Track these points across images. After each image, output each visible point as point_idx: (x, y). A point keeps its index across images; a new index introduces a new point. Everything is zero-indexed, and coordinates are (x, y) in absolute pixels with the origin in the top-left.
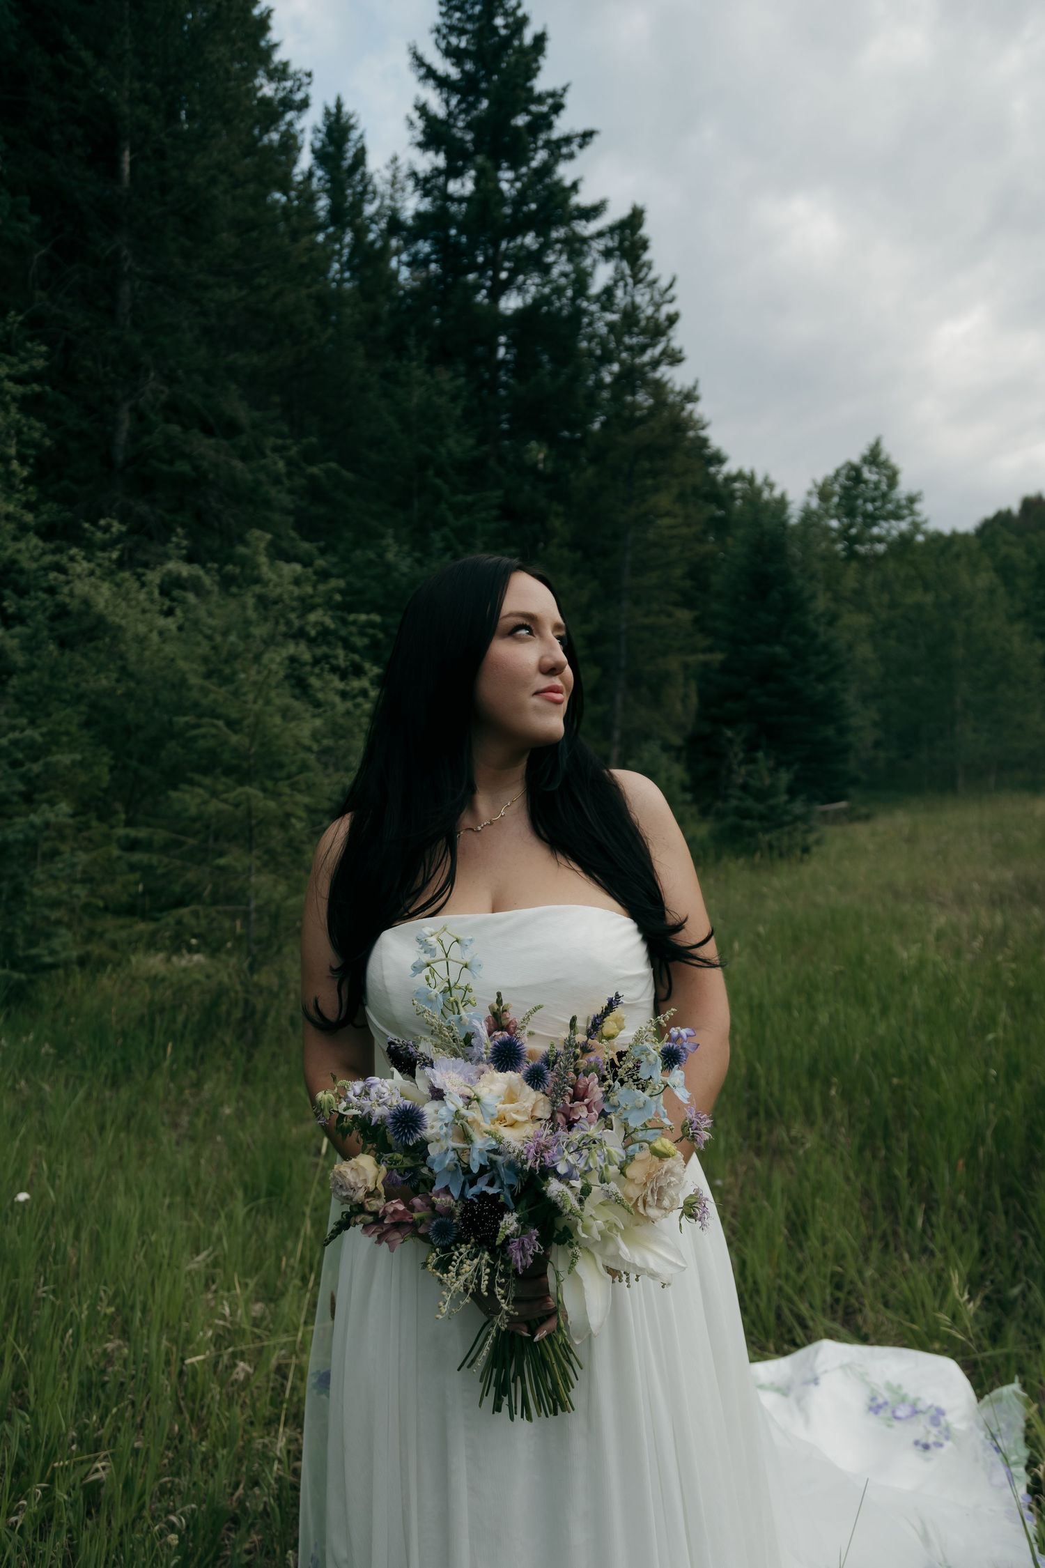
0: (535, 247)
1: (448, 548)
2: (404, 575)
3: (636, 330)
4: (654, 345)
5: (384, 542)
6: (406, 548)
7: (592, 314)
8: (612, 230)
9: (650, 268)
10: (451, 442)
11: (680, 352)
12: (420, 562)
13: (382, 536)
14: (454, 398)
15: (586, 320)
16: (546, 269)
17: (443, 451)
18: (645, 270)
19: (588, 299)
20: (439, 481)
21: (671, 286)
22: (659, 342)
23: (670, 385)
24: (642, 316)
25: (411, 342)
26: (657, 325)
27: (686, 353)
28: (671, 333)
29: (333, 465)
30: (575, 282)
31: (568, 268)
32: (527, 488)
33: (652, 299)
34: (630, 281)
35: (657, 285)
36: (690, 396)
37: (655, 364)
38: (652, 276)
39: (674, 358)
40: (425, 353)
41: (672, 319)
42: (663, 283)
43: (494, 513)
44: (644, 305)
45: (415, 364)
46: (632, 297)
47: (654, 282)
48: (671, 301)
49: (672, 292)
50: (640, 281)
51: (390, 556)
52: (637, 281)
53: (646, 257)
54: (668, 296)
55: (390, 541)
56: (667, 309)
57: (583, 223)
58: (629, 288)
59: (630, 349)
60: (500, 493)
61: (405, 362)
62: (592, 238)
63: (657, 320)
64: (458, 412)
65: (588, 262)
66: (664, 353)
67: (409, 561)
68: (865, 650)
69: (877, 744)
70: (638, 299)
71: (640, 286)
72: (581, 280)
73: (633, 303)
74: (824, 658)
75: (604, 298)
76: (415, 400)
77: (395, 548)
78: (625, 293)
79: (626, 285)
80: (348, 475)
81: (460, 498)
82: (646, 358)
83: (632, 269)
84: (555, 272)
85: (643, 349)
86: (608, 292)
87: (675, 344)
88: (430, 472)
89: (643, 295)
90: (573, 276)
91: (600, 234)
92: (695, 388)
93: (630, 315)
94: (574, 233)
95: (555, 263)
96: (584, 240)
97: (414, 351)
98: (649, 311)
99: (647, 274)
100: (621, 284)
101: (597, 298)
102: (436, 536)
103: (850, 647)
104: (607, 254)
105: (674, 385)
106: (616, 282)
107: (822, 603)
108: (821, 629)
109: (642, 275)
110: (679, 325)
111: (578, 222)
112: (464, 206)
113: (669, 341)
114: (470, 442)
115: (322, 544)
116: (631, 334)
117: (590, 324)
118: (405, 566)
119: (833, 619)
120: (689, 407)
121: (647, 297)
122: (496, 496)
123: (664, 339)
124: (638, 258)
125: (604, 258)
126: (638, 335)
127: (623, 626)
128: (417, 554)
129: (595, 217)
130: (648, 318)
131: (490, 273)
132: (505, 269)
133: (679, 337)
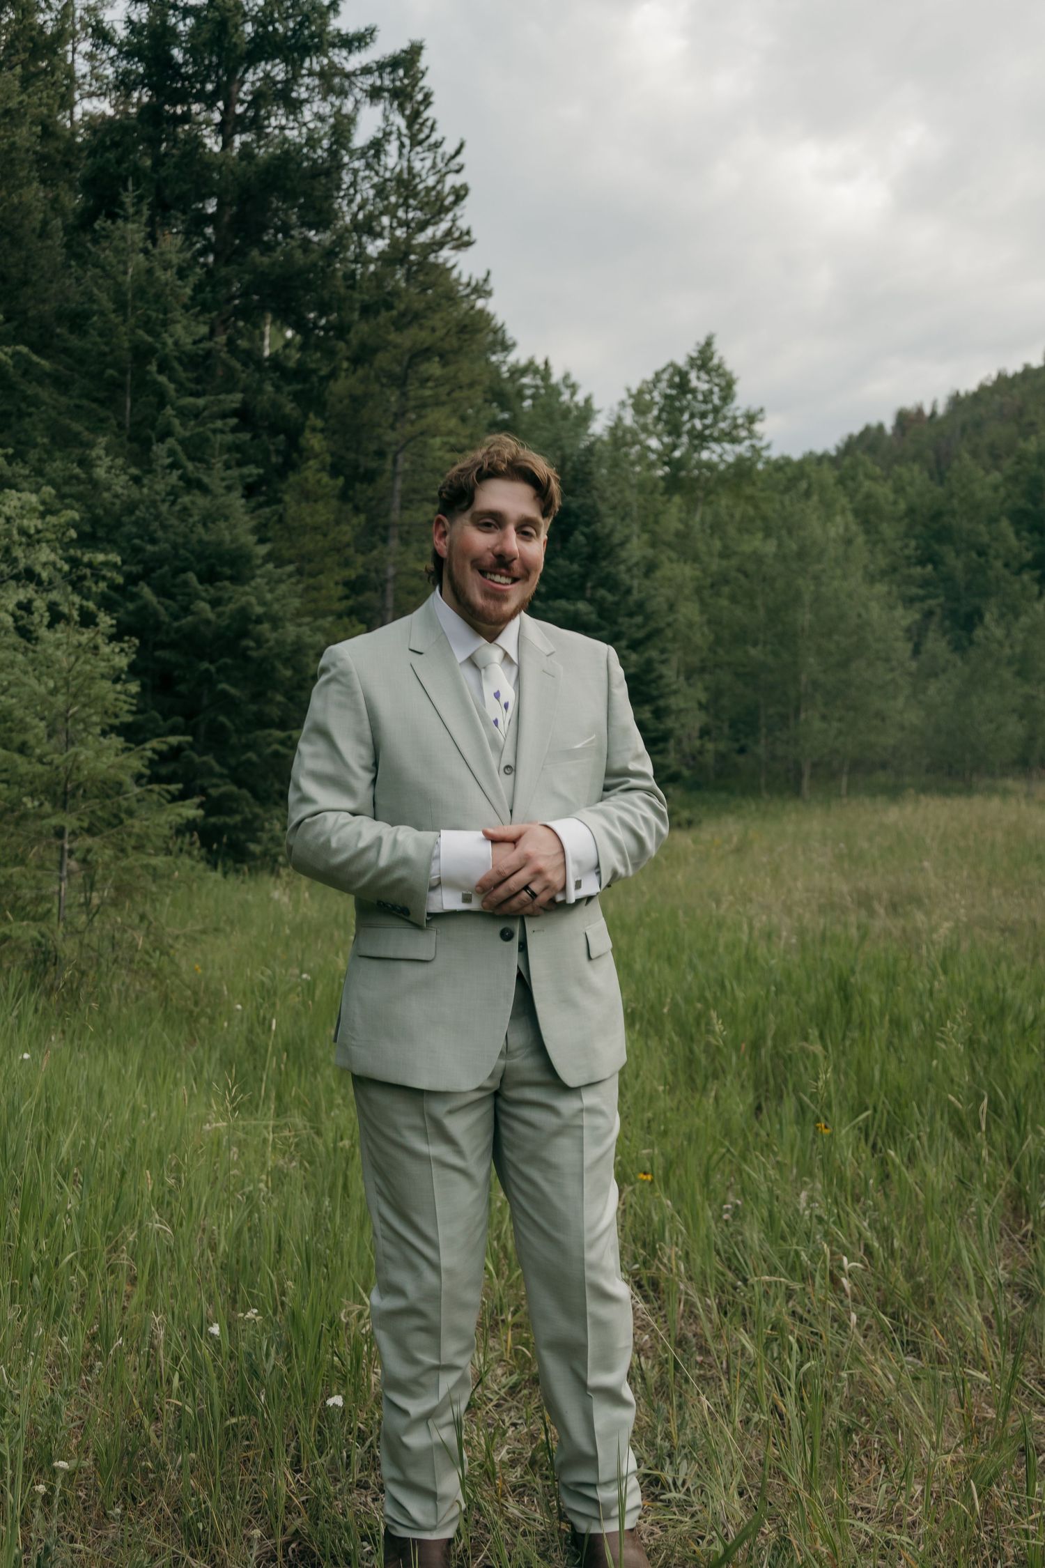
0: (281, 77)
1: (174, 466)
2: (117, 496)
3: (412, 202)
4: (436, 223)
5: (94, 454)
6: (120, 461)
7: (355, 172)
8: (381, 66)
9: (432, 129)
10: (178, 329)
11: (468, 233)
12: (137, 480)
13: (90, 445)
14: (182, 273)
15: (347, 178)
16: (294, 107)
17: (170, 341)
18: (426, 131)
19: (352, 153)
20: (163, 379)
21: (458, 152)
22: (441, 220)
23: (455, 274)
24: (421, 187)
25: (128, 198)
26: (440, 197)
27: (474, 235)
28: (458, 211)
29: (24, 349)
30: (334, 127)
31: (325, 109)
32: (269, 388)
33: (434, 165)
34: (407, 141)
35: (440, 150)
36: (481, 290)
37: (438, 245)
38: (435, 137)
39: (462, 241)
40: (146, 213)
41: (460, 194)
42: (449, 148)
43: (233, 421)
44: (424, 173)
45: (130, 226)
46: (409, 161)
47: (437, 145)
48: (458, 171)
49: (459, 159)
50: (420, 143)
51: (100, 472)
52: (415, 142)
53: (428, 113)
54: (454, 165)
55: (102, 453)
56: (452, 180)
57: (344, 53)
58: (406, 151)
59: (405, 224)
60: (239, 396)
61: (120, 222)
62: (354, 74)
63: (439, 193)
64: (188, 291)
65: (348, 106)
66: (449, 233)
67: (124, 478)
68: (689, 611)
69: (705, 732)
70: (417, 165)
71: (419, 149)
72: (342, 127)
73: (410, 169)
74: (639, 619)
75: (372, 152)
76: (130, 270)
77: (107, 461)
78: (400, 155)
79: (402, 145)
80: (45, 364)
81: (189, 400)
82: (423, 238)
83: (409, 126)
84: (307, 114)
85: (422, 226)
86: (377, 146)
87: (463, 224)
88: (153, 368)
89: (422, 160)
90: (332, 120)
91: (366, 71)
92: (486, 280)
93: (406, 184)
94: (332, 64)
95: (307, 101)
96: (348, 76)
97: (131, 210)
98: (431, 181)
99: (428, 137)
100: (393, 137)
101: (363, 153)
102: (159, 450)
103: (672, 607)
104: (375, 94)
105: (460, 274)
106: (387, 135)
107: (636, 549)
108: (635, 583)
109: (422, 136)
110: (467, 202)
111: (336, 51)
112: (190, 21)
113: (454, 221)
114: (204, 330)
115: (10, 451)
116: (407, 207)
117: (353, 184)
118: (120, 484)
119: (650, 568)
120: (480, 303)
121: (428, 163)
122: (234, 399)
123: (450, 216)
124: (416, 114)
125: (368, 100)
126: (415, 209)
127: (391, 571)
128: (134, 471)
129: (359, 48)
130: (428, 190)
131: (220, 104)
132: (242, 102)
133: (467, 216)
